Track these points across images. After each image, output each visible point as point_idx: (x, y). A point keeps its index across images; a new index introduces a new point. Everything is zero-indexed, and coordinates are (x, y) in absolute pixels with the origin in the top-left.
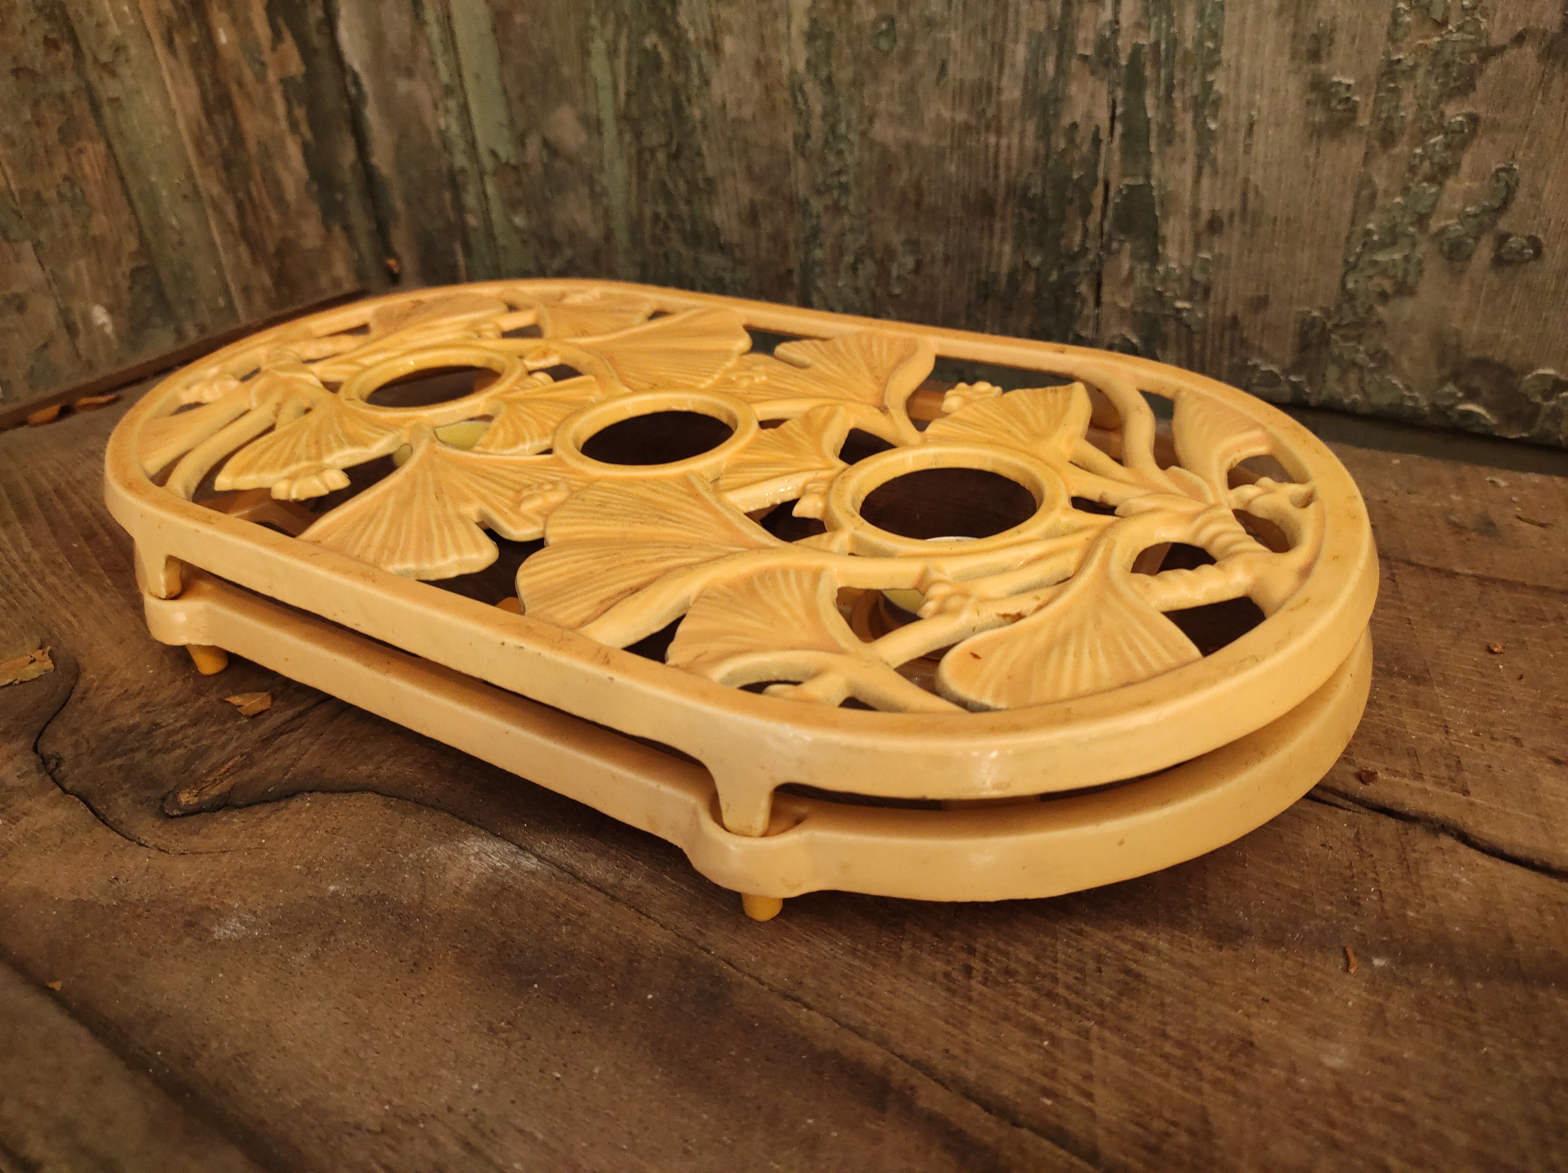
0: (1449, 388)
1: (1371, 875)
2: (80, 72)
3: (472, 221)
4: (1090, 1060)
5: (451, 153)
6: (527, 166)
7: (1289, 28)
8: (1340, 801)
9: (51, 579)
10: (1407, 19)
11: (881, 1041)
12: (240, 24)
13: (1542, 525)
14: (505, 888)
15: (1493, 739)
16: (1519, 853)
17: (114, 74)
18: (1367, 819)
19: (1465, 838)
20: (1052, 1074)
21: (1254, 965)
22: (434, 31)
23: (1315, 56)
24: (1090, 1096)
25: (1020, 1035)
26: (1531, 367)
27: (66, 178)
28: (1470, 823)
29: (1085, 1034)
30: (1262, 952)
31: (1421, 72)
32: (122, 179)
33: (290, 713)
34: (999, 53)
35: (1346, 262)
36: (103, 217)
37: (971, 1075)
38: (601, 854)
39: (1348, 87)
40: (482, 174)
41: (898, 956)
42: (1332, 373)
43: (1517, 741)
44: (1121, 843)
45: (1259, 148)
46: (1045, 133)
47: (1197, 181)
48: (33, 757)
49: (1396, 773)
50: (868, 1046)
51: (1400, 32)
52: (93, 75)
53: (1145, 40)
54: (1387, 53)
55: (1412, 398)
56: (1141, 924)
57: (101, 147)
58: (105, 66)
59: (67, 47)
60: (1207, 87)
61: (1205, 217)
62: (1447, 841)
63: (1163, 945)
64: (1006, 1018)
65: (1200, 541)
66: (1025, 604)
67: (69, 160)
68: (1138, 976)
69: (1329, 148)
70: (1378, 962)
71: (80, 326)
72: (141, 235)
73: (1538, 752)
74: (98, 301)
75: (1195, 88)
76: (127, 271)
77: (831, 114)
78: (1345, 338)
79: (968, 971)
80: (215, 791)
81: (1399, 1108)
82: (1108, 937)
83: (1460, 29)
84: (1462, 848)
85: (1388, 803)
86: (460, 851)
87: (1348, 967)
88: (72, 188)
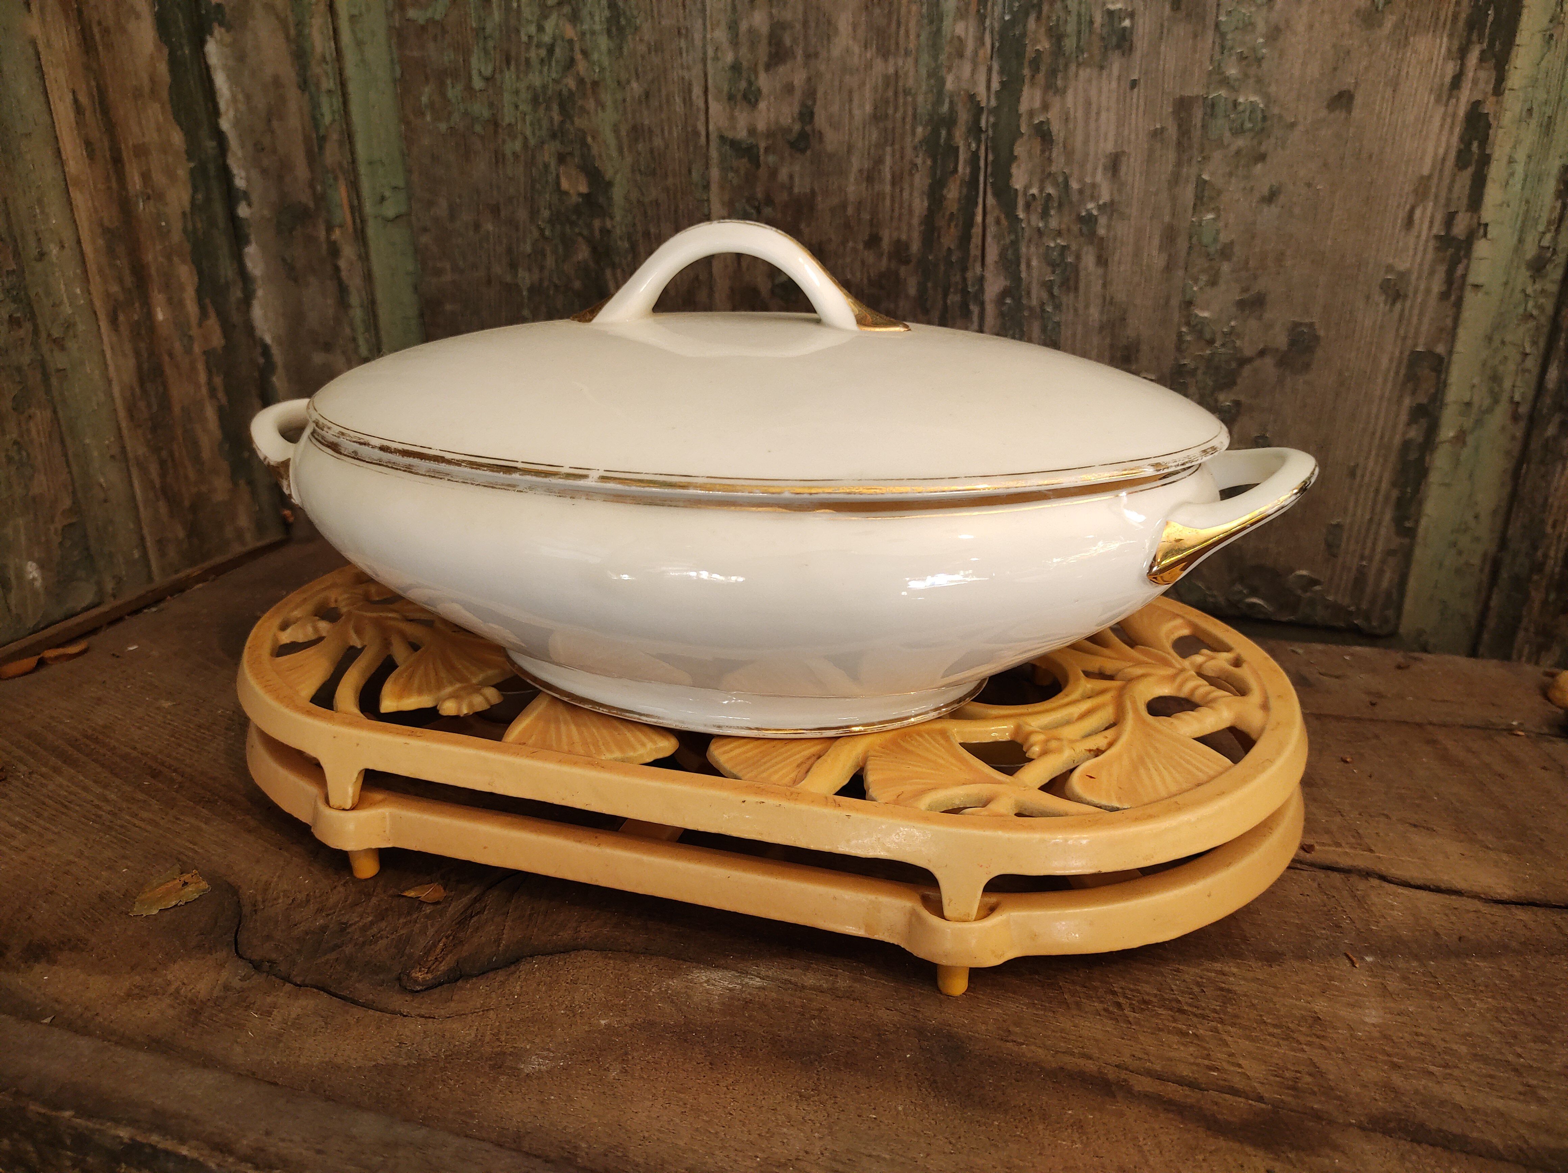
0: (1238, 587)
1: (1340, 909)
2: (35, 345)
4: (1227, 1045)
7: (1108, 341)
9: (145, 815)
10: (1188, 338)
11: (1089, 1057)
12: (175, 304)
13: (1337, 677)
14: (747, 1002)
15: (1371, 816)
16: (1420, 882)
17: (63, 348)
18: (1321, 875)
19: (1383, 878)
20: (1208, 1057)
21: (1297, 973)
22: (357, 313)
24: (1240, 1066)
25: (1176, 1038)
26: (1292, 570)
27: (16, 443)
28: (1382, 868)
29: (1215, 1030)
30: (1296, 964)
31: (1200, 372)
32: (63, 442)
33: (465, 900)
36: (43, 478)
37: (1158, 1067)
38: (806, 969)
41: (1065, 1002)
43: (1387, 817)
44: (1209, 896)
48: (240, 962)
49: (1324, 844)
50: (1078, 1061)
51: (1184, 346)
52: (45, 348)
54: (1176, 359)
55: (1214, 596)
56: (1214, 959)
57: (48, 413)
58: (55, 341)
59: (28, 326)
62: (1375, 882)
63: (1235, 970)
64: (1160, 1030)
65: (1184, 693)
66: (1099, 741)
67: (19, 425)
68: (1229, 991)
70: (1369, 959)
71: (14, 582)
72: (74, 493)
73: (1402, 821)
74: (31, 558)
76: (59, 526)
79: (1119, 1005)
80: (443, 967)
81: (1422, 1039)
82: (1198, 971)
83: (1223, 345)
84: (1385, 884)
85: (1328, 863)
86: (692, 981)
87: (1353, 964)
88: (19, 451)
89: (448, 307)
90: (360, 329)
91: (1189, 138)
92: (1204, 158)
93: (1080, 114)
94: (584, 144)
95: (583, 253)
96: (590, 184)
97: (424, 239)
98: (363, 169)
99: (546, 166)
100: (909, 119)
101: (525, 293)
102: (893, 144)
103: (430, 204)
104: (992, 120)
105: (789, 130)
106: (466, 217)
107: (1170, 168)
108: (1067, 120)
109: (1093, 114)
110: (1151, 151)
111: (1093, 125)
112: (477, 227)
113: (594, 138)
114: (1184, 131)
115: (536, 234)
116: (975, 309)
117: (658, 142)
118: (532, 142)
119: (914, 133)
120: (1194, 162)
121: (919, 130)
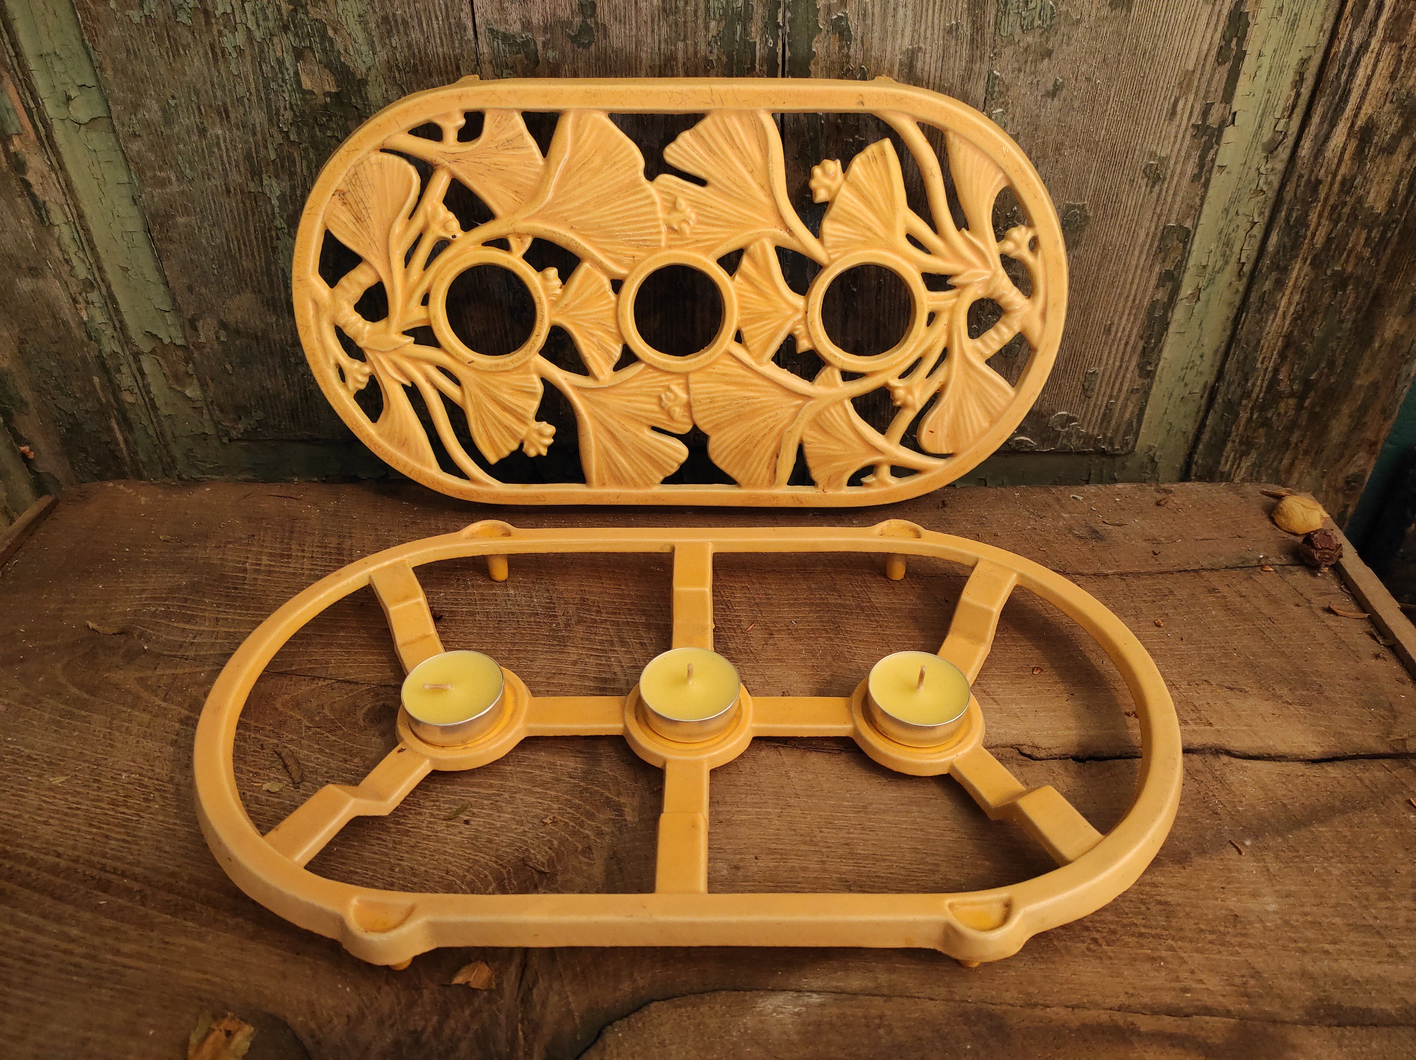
1: (1211, 794)
3: (128, 398)
4: (1186, 962)
5: (98, 341)
6: (200, 347)
11: (1096, 1005)
15: (1197, 684)
16: (1255, 753)
19: (1229, 753)
20: (1177, 979)
21: (1204, 871)
24: (1201, 981)
25: (1148, 965)
28: (1226, 743)
29: (1171, 949)
30: (1201, 861)
33: (513, 970)
37: (1146, 1000)
40: (136, 356)
41: (1057, 950)
43: (1208, 682)
50: (1093, 1013)
62: (1225, 759)
63: (1160, 879)
64: (1134, 959)
68: (1166, 903)
70: (1248, 843)
73: (1220, 685)
79: (1095, 941)
81: (1309, 918)
84: (1234, 760)
86: (760, 1013)
87: (1240, 852)
89: (181, 220)
90: (72, 249)
91: (983, 35)
92: (995, 54)
93: (877, 9)
94: (324, 36)
96: (338, 83)
97: (135, 146)
98: (33, 64)
99: (280, 62)
100: (701, 13)
101: (275, 202)
102: (684, 40)
103: (136, 107)
104: (788, 15)
105: (569, 24)
106: (186, 120)
107: (964, 64)
108: (864, 15)
109: (891, 11)
110: (945, 48)
111: (890, 21)
112: (202, 132)
113: (335, 31)
114: (978, 28)
115: (279, 138)
117: (415, 35)
118: (258, 35)
119: (707, 28)
120: (986, 59)
121: (713, 24)
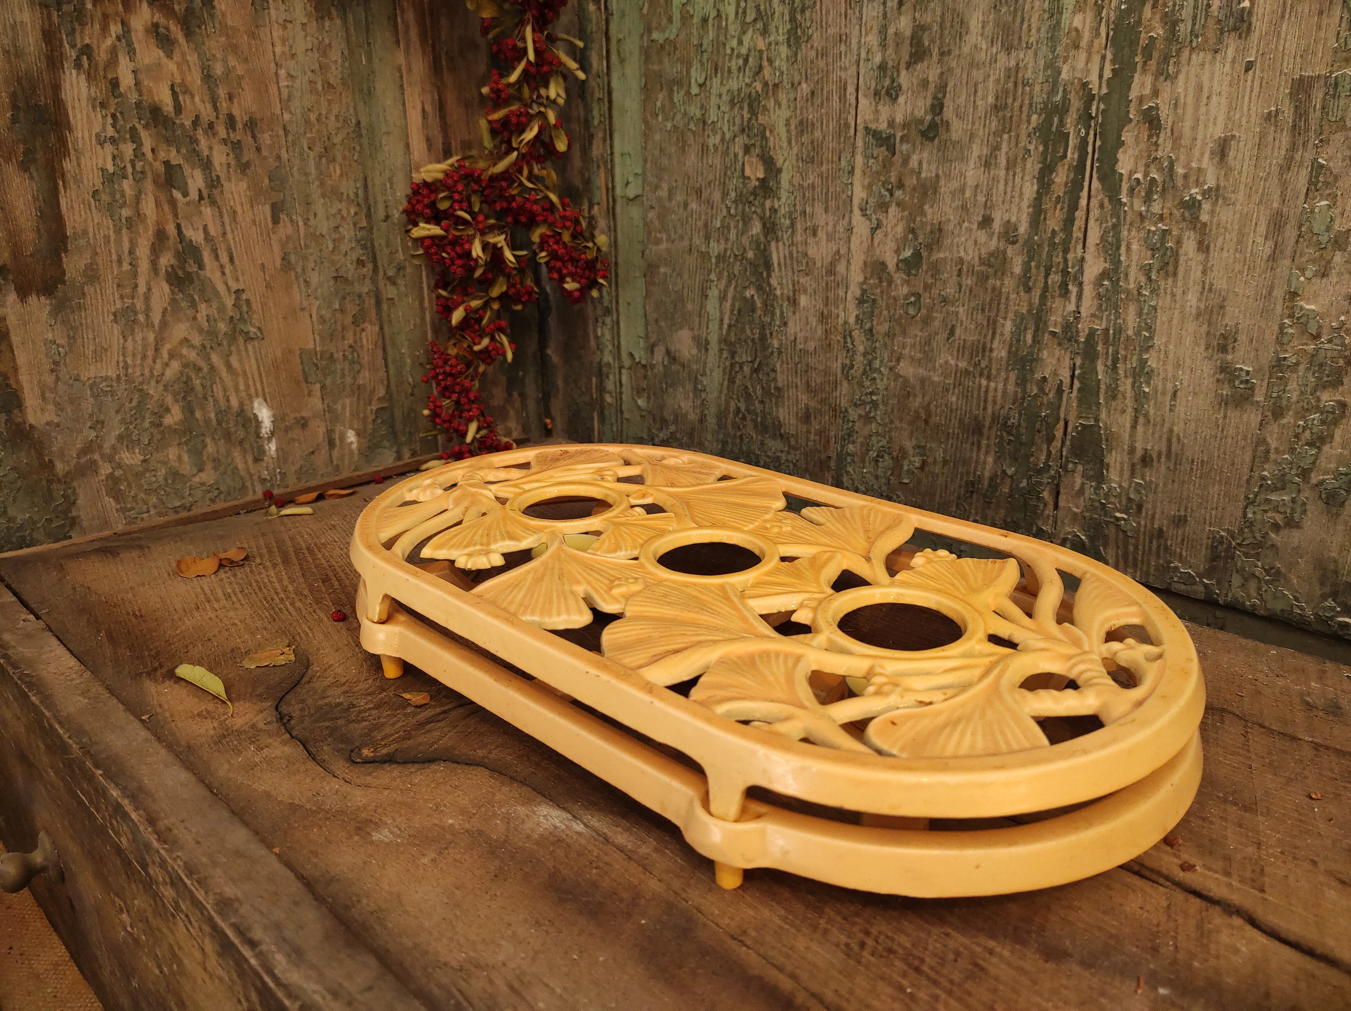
0: (1330, 603)
1: (1173, 934)
2: (374, 281)
3: (608, 399)
5: (602, 352)
6: (653, 367)
7: (1205, 328)
8: (1161, 880)
9: (298, 604)
10: (1291, 331)
11: (793, 977)
14: (560, 840)
15: (1295, 858)
16: (1292, 938)
17: (394, 284)
18: (1180, 896)
19: (1253, 922)
21: (1069, 977)
23: (1223, 349)
25: (889, 990)
27: (351, 346)
28: (1259, 912)
29: (936, 998)
30: (1076, 968)
31: (1302, 368)
32: (384, 349)
33: (438, 710)
34: (993, 325)
35: (1247, 498)
36: (367, 373)
38: (626, 830)
39: (1248, 373)
40: (621, 368)
41: (815, 928)
42: (1236, 580)
43: (1314, 863)
45: (1181, 409)
46: (1022, 382)
47: (1134, 427)
48: (275, 713)
49: (1210, 869)
50: (781, 977)
51: (1285, 340)
52: (381, 284)
53: (1099, 326)
54: (1276, 352)
55: (1302, 609)
56: (993, 937)
57: (377, 328)
58: (389, 278)
59: (370, 266)
60: (1143, 363)
61: (1139, 453)
62: (1237, 921)
63: (1006, 953)
64: (882, 978)
65: (1072, 675)
67: (355, 334)
68: (982, 969)
69: (1233, 414)
70: (1162, 991)
71: (337, 442)
72: (388, 387)
73: (1329, 873)
74: (351, 427)
75: (1134, 362)
76: (374, 408)
77: (870, 353)
78: (1246, 555)
79: (862, 945)
80: (384, 751)
82: (967, 941)
83: (1330, 341)
84: (1248, 928)
85: (1198, 888)
86: (534, 812)
87: (1137, 989)
88: (352, 353)
89: (662, 270)
91: (1307, 120)
92: (1321, 141)
93: (1190, 99)
94: (764, 137)
95: (756, 228)
96: (766, 171)
97: (651, 215)
98: (617, 159)
99: (736, 156)
100: (1025, 109)
101: (713, 260)
102: (1009, 133)
103: (657, 187)
104: (1102, 106)
105: (921, 121)
106: (679, 198)
107: (1283, 152)
108: (1176, 105)
109: (1204, 100)
110: (1262, 135)
111: (1203, 109)
112: (686, 205)
113: (771, 131)
114: (1301, 113)
115: (725, 212)
116: (1073, 289)
117: (818, 134)
118: (728, 136)
119: (1029, 122)
120: (1310, 145)
121: (1034, 117)
